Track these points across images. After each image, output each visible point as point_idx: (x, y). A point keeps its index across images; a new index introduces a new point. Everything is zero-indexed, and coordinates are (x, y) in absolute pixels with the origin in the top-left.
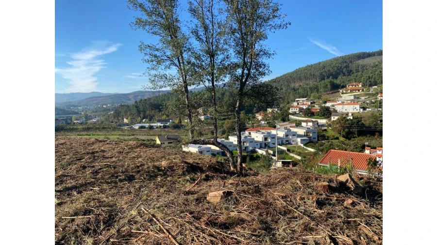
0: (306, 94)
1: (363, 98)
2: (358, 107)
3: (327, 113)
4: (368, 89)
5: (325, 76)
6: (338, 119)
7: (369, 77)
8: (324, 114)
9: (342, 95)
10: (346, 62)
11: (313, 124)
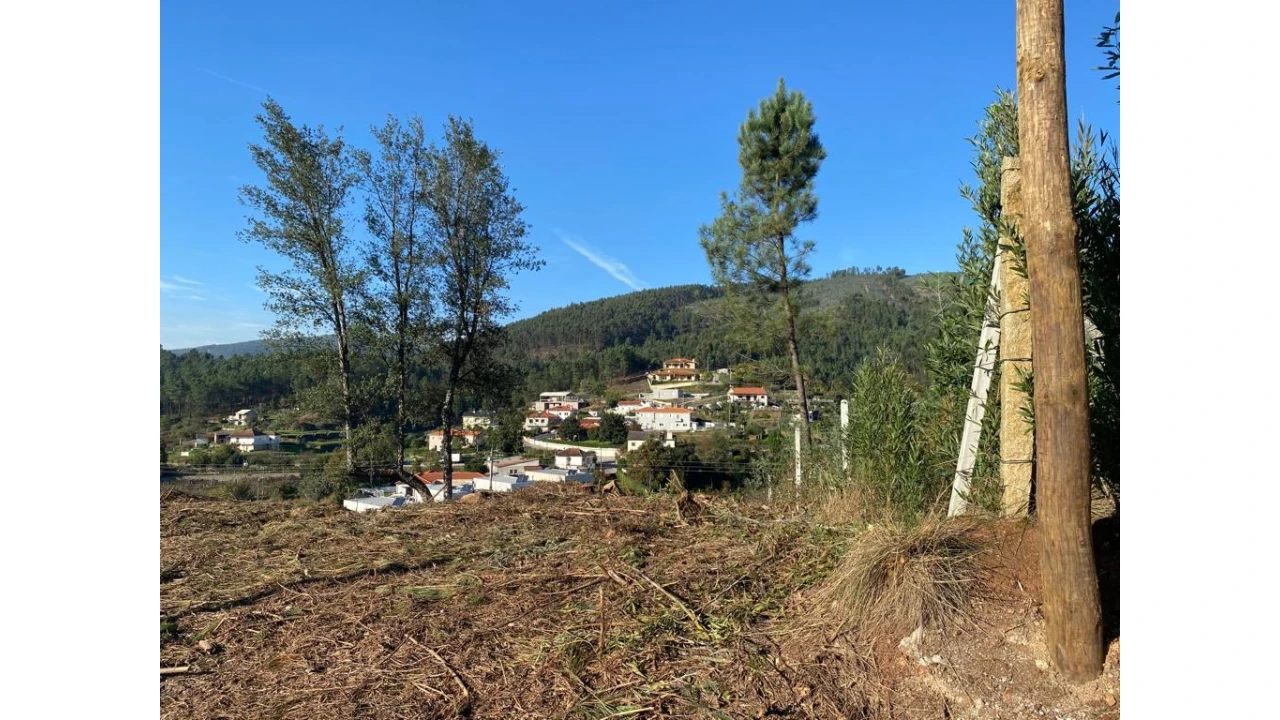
0: (567, 381)
1: (698, 396)
2: (686, 417)
3: (616, 431)
4: (708, 376)
5: (614, 337)
6: (643, 447)
7: (711, 346)
8: (611, 433)
9: (652, 387)
10: (661, 306)
11: (583, 460)
